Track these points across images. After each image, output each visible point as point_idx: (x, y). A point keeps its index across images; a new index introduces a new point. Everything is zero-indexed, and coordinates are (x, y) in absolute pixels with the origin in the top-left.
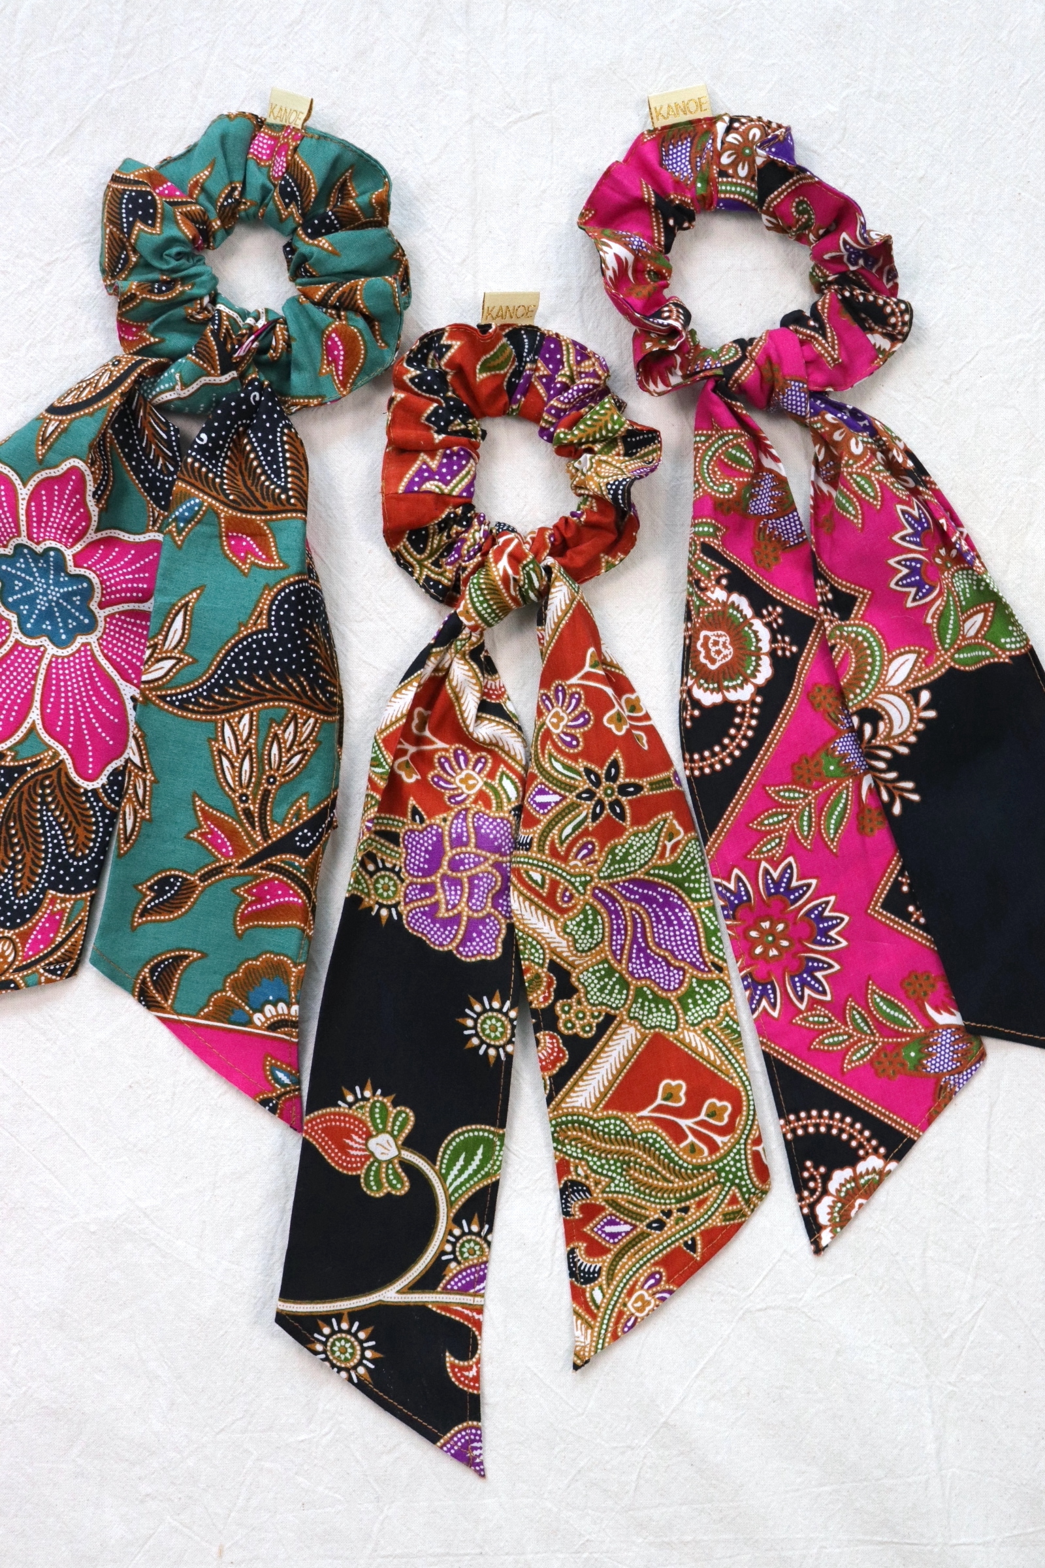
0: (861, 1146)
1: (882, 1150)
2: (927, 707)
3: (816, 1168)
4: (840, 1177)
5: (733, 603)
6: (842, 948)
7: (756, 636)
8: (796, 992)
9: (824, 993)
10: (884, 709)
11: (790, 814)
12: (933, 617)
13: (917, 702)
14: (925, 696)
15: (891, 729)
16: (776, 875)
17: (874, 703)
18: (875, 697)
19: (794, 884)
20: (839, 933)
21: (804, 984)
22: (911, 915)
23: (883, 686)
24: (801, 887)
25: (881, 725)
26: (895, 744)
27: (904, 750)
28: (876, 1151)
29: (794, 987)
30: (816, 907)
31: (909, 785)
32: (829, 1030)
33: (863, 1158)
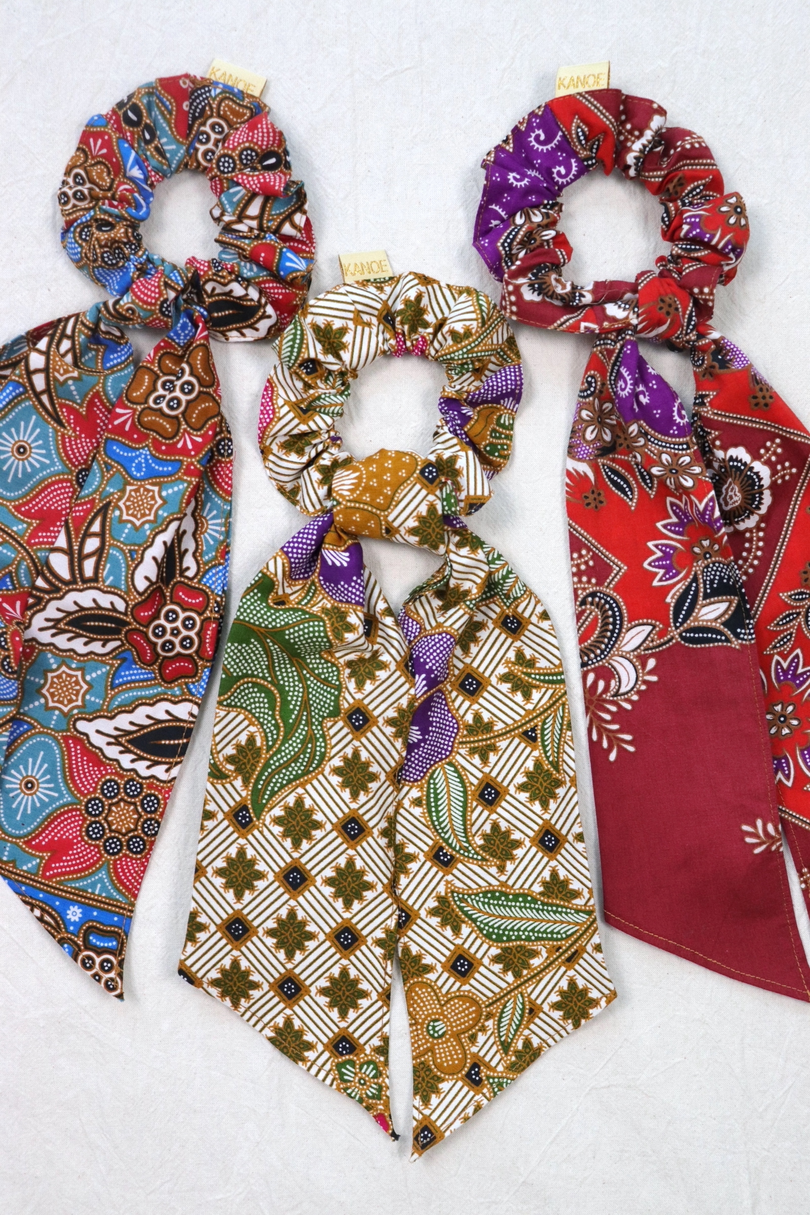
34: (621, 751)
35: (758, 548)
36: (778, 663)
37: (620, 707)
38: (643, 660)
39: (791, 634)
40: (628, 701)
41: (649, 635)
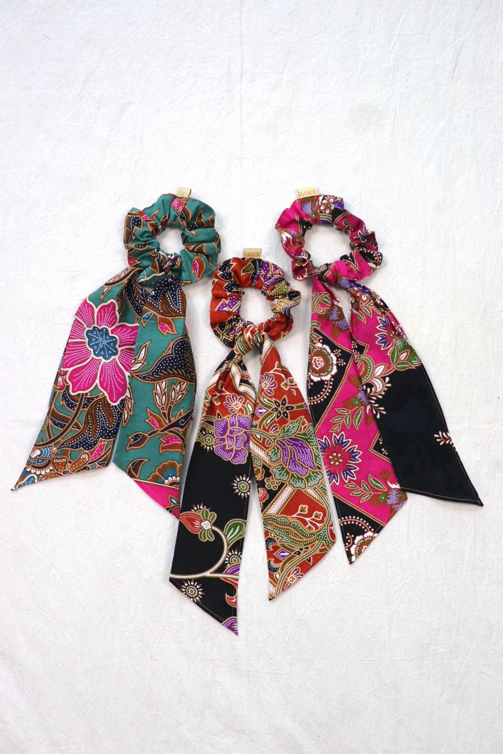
0: (365, 528)
1: (373, 530)
2: (388, 383)
3: (351, 535)
4: (359, 538)
5: (324, 348)
6: (360, 462)
7: (332, 359)
8: (344, 477)
9: (354, 477)
10: (374, 383)
11: (343, 418)
12: (390, 353)
13: (385, 381)
14: (387, 379)
15: (376, 390)
16: (338, 438)
17: (371, 381)
18: (371, 379)
19: (344, 441)
20: (359, 457)
21: (347, 474)
22: (383, 452)
23: (374, 376)
24: (346, 442)
25: (373, 389)
26: (378, 395)
27: (380, 397)
28: (370, 530)
29: (344, 475)
30: (351, 449)
31: (383, 409)
32: (356, 489)
33: (366, 532)
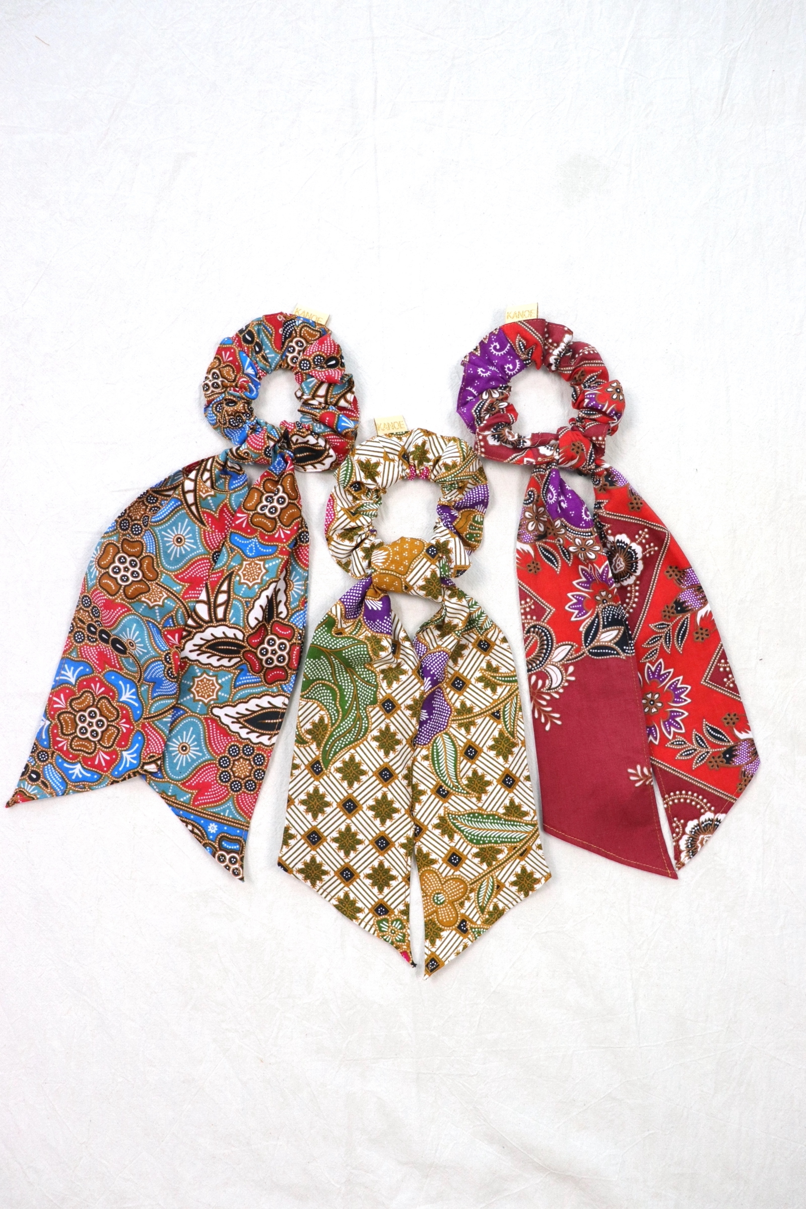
34: (553, 724)
35: (636, 597)
36: (649, 668)
37: (551, 696)
38: (566, 667)
39: (656, 650)
40: (557, 692)
41: (569, 651)
